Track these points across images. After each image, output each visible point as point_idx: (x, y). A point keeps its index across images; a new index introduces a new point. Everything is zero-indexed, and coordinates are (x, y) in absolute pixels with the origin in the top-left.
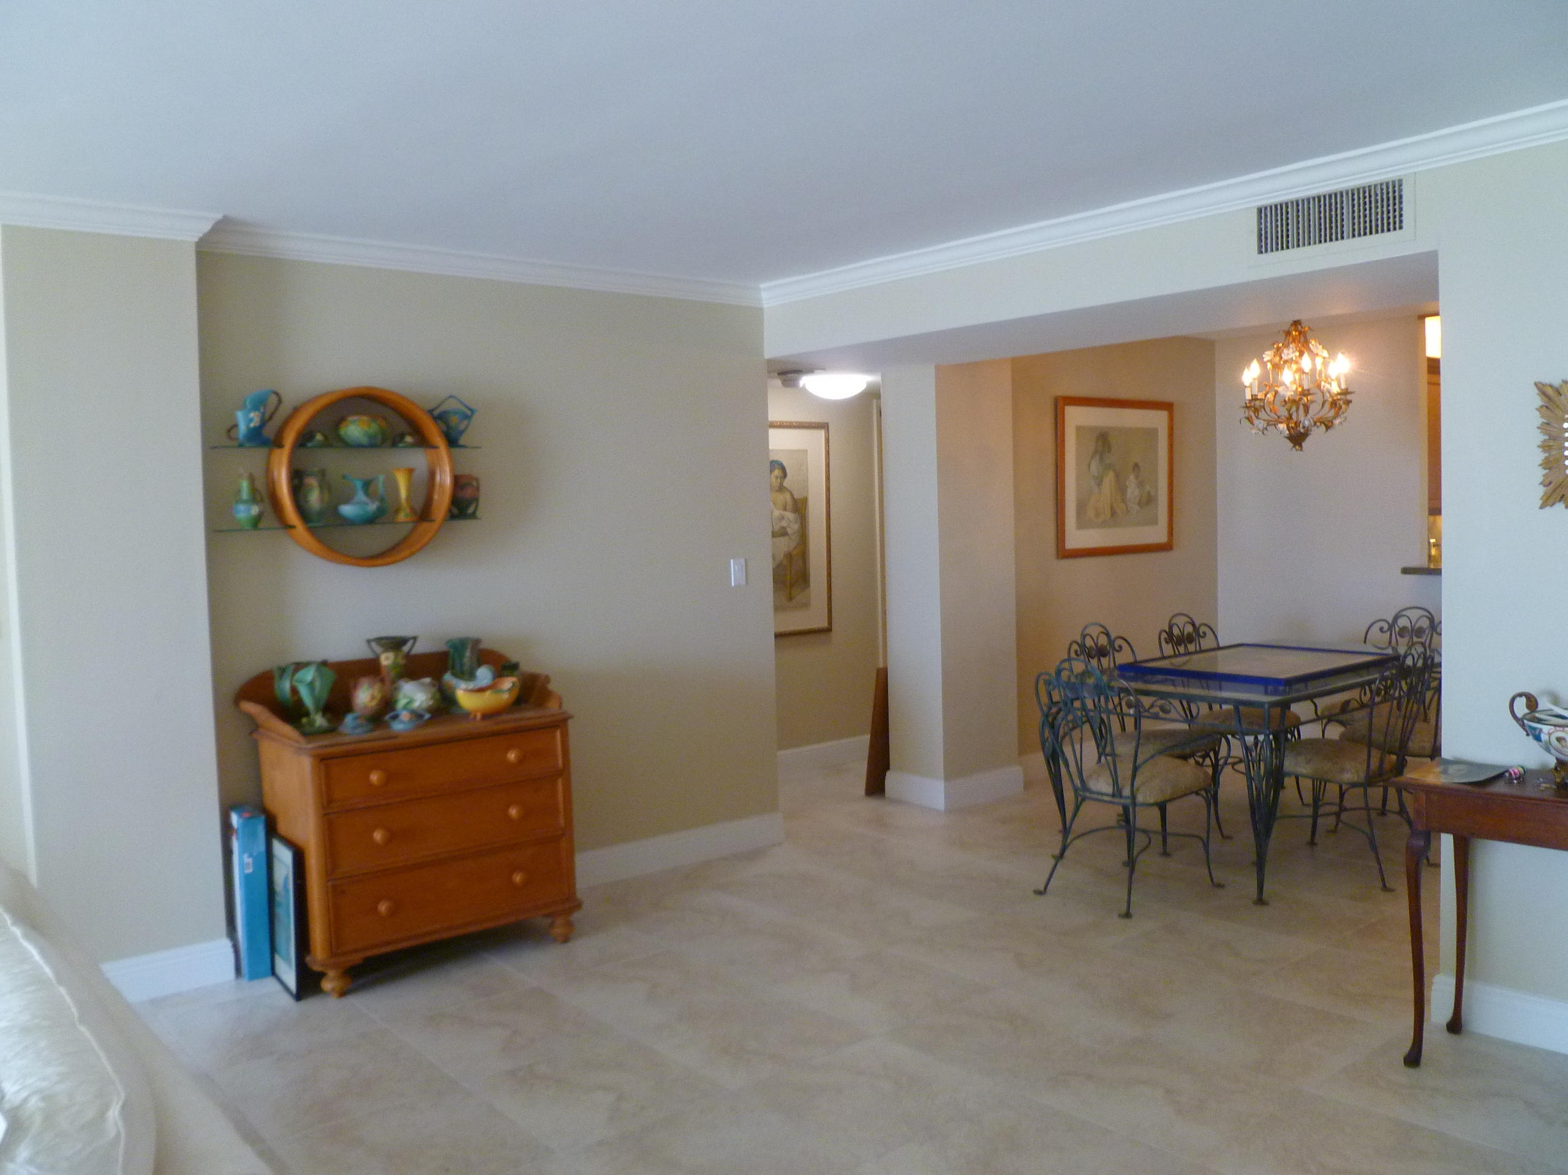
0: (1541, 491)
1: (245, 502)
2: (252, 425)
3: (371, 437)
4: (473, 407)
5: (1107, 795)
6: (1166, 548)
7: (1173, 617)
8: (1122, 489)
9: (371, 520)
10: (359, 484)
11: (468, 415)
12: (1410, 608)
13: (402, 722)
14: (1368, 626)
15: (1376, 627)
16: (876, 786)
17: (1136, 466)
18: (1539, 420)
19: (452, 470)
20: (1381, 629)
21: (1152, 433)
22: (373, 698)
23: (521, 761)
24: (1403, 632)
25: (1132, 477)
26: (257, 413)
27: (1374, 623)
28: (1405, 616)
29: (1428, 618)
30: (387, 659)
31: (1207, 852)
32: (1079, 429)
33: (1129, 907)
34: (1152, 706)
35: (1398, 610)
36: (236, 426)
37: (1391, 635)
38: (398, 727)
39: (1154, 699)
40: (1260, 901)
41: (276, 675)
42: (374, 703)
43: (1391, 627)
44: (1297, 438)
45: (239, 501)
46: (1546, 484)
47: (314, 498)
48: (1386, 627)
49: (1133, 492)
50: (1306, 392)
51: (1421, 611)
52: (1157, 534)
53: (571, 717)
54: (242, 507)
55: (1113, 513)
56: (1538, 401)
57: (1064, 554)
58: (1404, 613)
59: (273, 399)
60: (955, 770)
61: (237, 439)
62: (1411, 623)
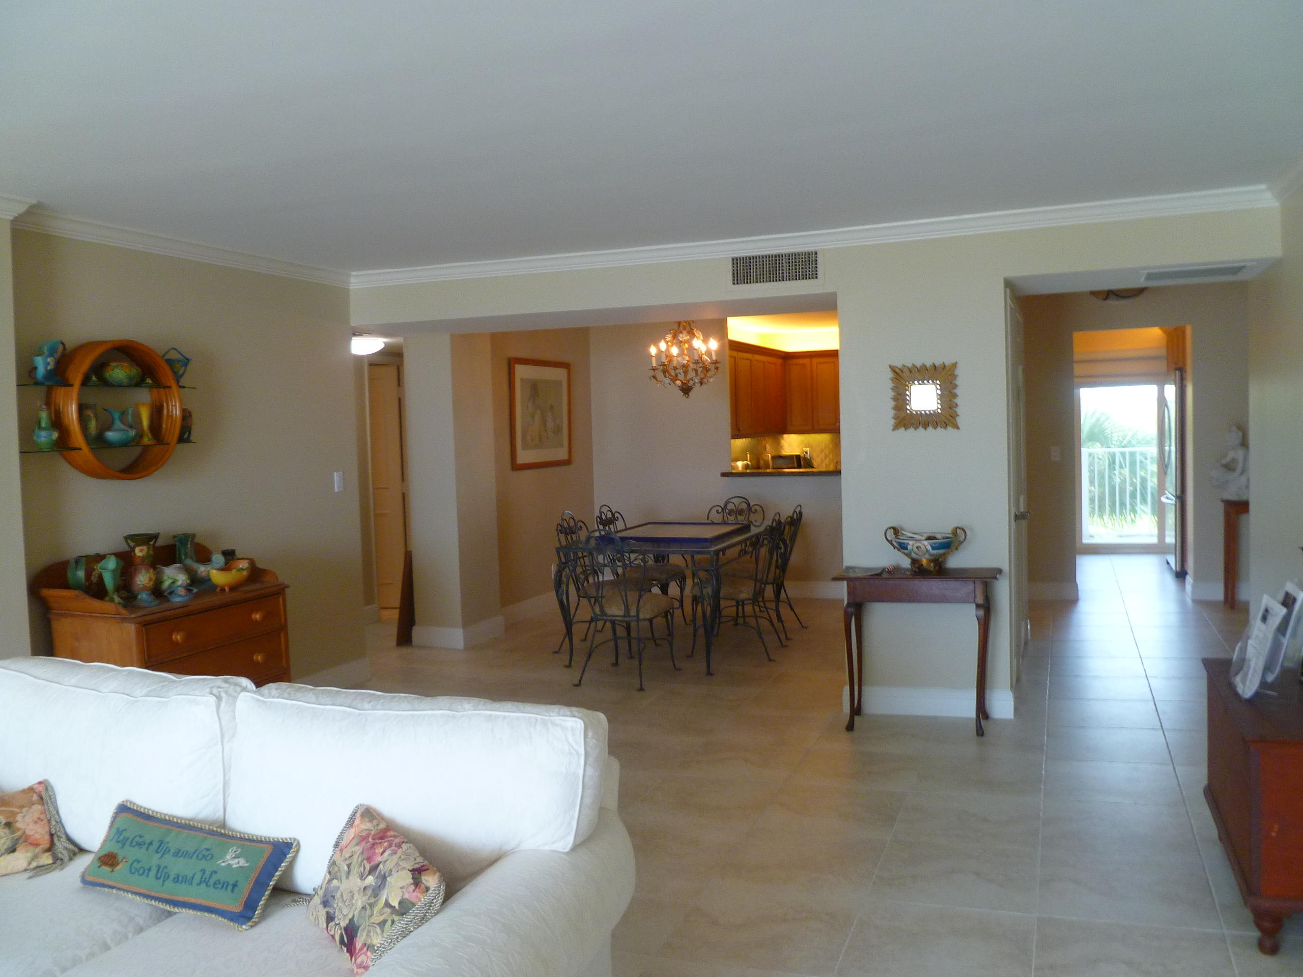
0: (893, 422)
1: (44, 429)
2: (49, 368)
3: (130, 378)
4: (187, 357)
5: (621, 616)
6: (567, 462)
7: (600, 509)
8: (544, 423)
9: (125, 444)
10: (116, 415)
11: (186, 362)
12: (732, 498)
13: (180, 596)
14: (709, 509)
15: (714, 511)
16: (405, 638)
17: (552, 407)
18: (892, 385)
19: (181, 405)
20: (717, 512)
21: (559, 383)
22: (150, 579)
23: (264, 618)
24: (731, 512)
25: (549, 414)
26: (52, 358)
27: (711, 508)
28: (731, 502)
29: (747, 503)
30: (141, 551)
31: (672, 649)
32: (522, 380)
33: (641, 685)
34: (635, 559)
35: (727, 499)
36: (36, 368)
37: (724, 515)
38: (177, 600)
39: (637, 554)
40: (709, 673)
41: (73, 564)
42: (151, 583)
43: (723, 510)
44: (686, 390)
45: (40, 427)
46: (896, 418)
47: (93, 425)
48: (720, 510)
49: (550, 424)
50: (696, 361)
51: (738, 499)
52: (561, 454)
53: (288, 587)
54: (43, 434)
55: (540, 440)
56: (891, 375)
57: (516, 467)
58: (731, 501)
59: (61, 348)
60: (469, 619)
61: (35, 378)
62: (735, 506)
